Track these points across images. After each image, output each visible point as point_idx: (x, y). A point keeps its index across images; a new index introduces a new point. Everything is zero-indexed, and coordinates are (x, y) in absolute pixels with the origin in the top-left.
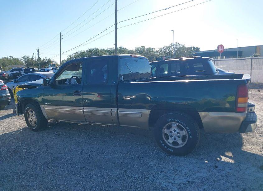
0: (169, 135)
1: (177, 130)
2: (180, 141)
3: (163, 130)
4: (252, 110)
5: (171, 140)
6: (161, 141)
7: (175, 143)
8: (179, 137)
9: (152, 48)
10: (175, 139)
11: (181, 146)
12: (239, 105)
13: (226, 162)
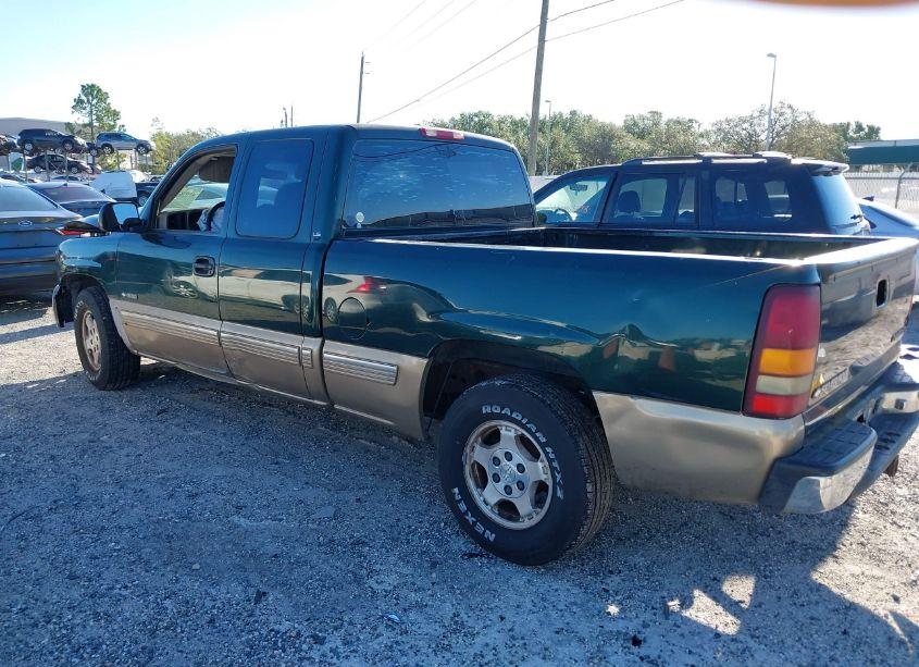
0: (490, 471)
1: (519, 458)
2: (523, 503)
3: (468, 450)
4: (901, 408)
5: (491, 495)
6: (456, 490)
7: (507, 508)
8: (521, 485)
9: (691, 121)
10: (508, 490)
11: (525, 524)
12: (764, 384)
13: (699, 625)
